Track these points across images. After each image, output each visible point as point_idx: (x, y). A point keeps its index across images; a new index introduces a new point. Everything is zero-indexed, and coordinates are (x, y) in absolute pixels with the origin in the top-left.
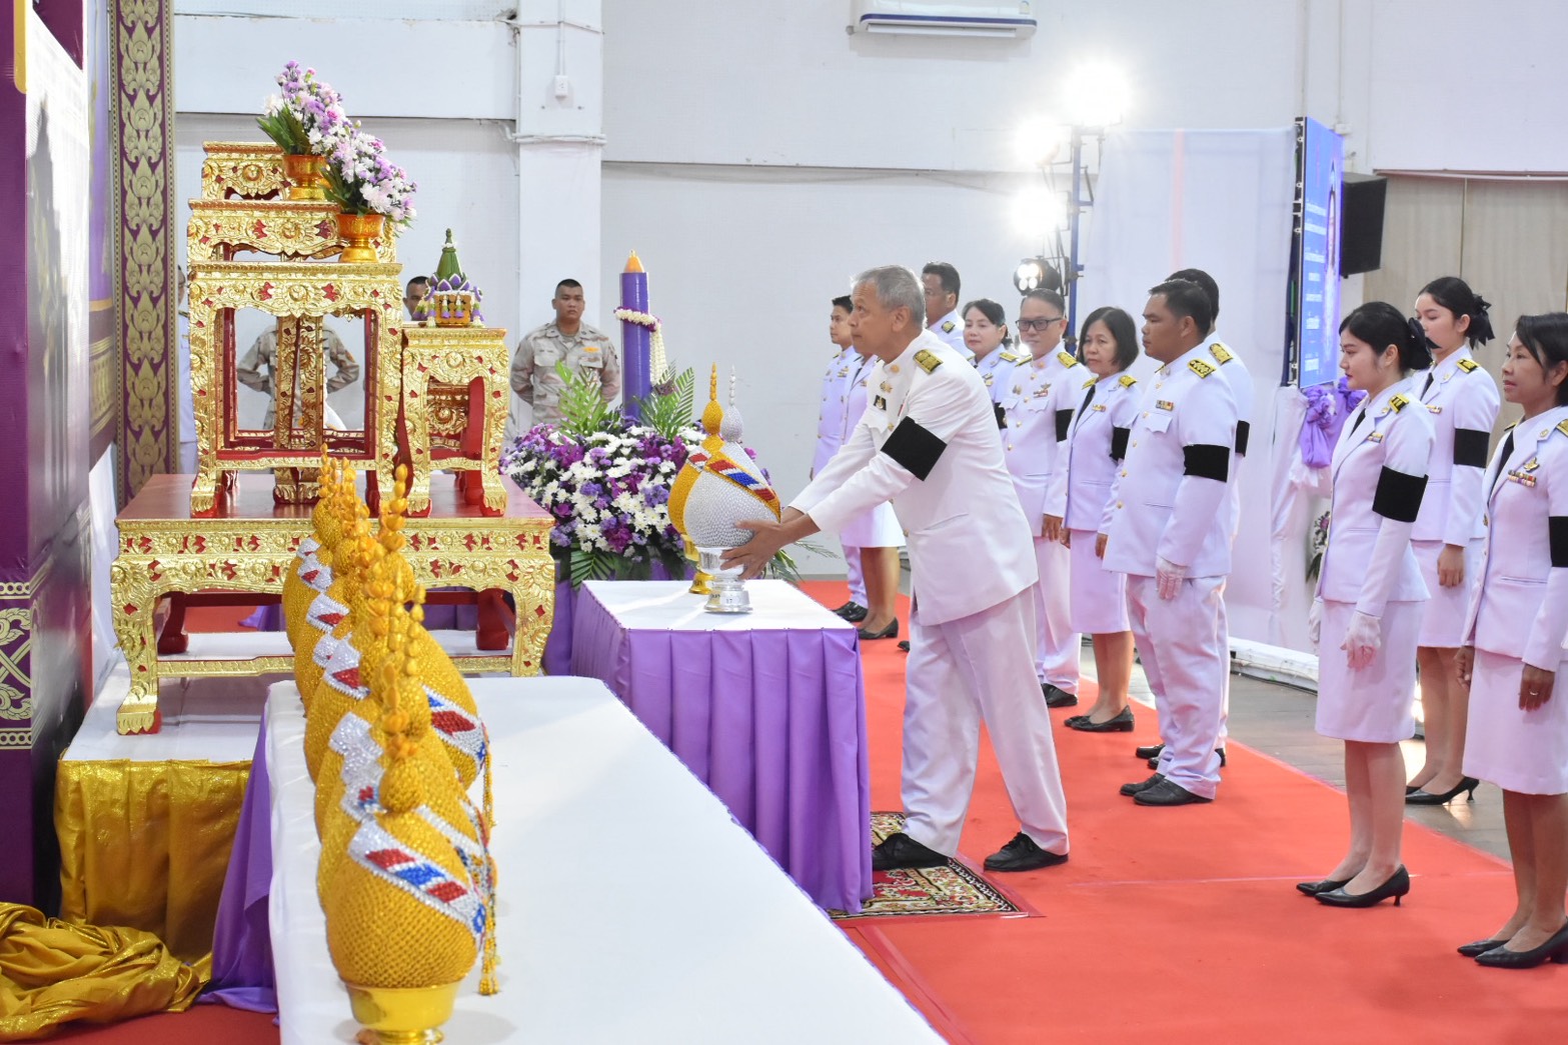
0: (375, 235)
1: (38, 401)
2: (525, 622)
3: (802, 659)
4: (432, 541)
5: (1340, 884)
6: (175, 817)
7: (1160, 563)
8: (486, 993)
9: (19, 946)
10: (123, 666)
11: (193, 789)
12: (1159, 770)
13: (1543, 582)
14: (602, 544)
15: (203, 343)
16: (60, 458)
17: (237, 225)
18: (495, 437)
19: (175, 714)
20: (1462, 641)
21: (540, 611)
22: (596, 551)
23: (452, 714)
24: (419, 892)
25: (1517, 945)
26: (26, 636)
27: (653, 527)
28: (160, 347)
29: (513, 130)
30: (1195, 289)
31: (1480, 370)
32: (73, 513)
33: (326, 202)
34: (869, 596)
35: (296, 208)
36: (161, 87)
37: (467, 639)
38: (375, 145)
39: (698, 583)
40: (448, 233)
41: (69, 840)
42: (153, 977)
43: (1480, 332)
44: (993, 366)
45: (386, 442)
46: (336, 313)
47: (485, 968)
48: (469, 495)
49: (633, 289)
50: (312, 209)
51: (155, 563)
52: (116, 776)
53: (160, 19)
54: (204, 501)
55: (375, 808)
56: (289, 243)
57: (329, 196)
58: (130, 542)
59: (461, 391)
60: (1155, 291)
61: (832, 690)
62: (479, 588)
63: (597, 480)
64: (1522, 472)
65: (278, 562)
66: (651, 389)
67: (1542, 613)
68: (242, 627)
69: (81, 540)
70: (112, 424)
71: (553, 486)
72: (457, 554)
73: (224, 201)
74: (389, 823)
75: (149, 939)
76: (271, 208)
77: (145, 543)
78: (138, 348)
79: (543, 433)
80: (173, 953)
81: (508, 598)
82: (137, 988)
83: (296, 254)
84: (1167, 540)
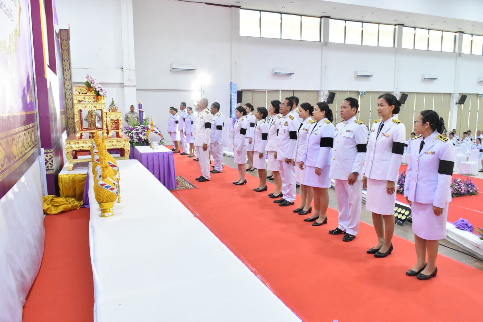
0: (102, 99)
1: (52, 124)
2: (126, 152)
3: (166, 156)
4: (112, 141)
5: (238, 182)
6: (76, 182)
7: (214, 141)
8: (119, 203)
9: (54, 201)
10: (68, 161)
11: (79, 177)
12: (215, 169)
13: (261, 142)
14: (137, 141)
15: (77, 115)
16: (56, 132)
17: (81, 98)
18: (121, 127)
19: (76, 167)
20: (252, 150)
21: (128, 151)
22: (137, 142)
23: (113, 165)
24: (108, 189)
25: (260, 189)
26: (52, 157)
27: (144, 139)
28: (72, 116)
29: (123, 84)
30: (217, 105)
31: (253, 115)
32: (59, 140)
33: (94, 94)
34: (176, 147)
35: (90, 95)
36: (70, 78)
37: (119, 155)
38: (101, 86)
39: (151, 146)
40: (113, 98)
41: (60, 185)
42: (74, 204)
43: (252, 110)
44: (191, 116)
45: (105, 128)
46: (97, 110)
47: (118, 199)
48: (118, 135)
49: (140, 106)
50: (92, 95)
51: (71, 146)
52: (67, 176)
53: (70, 69)
54: (78, 137)
55: (101, 178)
56: (89, 100)
57: (95, 93)
58: (67, 143)
59: (116, 121)
60: (212, 105)
61: (170, 160)
62: (120, 148)
63: (136, 133)
64: (258, 128)
65: (90, 145)
66: (143, 120)
67: (261, 146)
68: (87, 155)
69: (61, 143)
70: (66, 127)
71: (130, 134)
72: (116, 143)
73: (79, 94)
74: (103, 180)
75: (74, 199)
76: (86, 95)
77: (70, 143)
78: (69, 116)
79: (128, 126)
80: (77, 201)
81: (124, 149)
82: (72, 206)
83: (90, 102)
84: (215, 138)
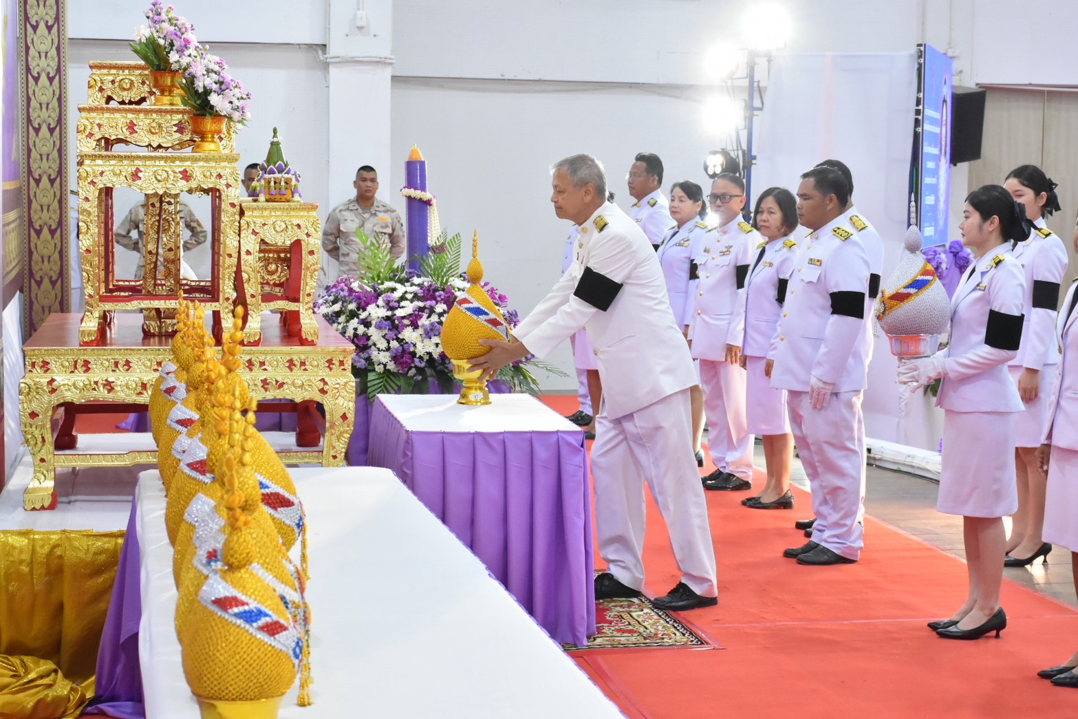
0: (219, 132)
2: (333, 425)
3: (543, 454)
4: (262, 364)
5: (955, 623)
6: (67, 573)
7: (813, 381)
8: (302, 705)
10: (29, 459)
11: (81, 551)
14: (391, 366)
15: (89, 214)
17: (115, 124)
18: (310, 285)
19: (67, 495)
20: (1041, 441)
21: (344, 417)
22: (387, 372)
23: (277, 495)
24: (252, 629)
27: (430, 354)
28: (56, 217)
29: (324, 53)
30: (835, 174)
31: (1054, 236)
33: (182, 107)
35: (159, 111)
36: (57, 19)
37: (289, 439)
38: (220, 64)
40: (275, 131)
42: (51, 694)
44: (691, 231)
45: (228, 289)
46: (190, 191)
47: (302, 686)
48: (291, 329)
49: (414, 173)
50: (172, 112)
51: (53, 380)
52: (23, 542)
54: (90, 334)
55: (219, 565)
56: (154, 138)
57: (185, 102)
58: (33, 365)
59: (284, 251)
60: (805, 176)
61: (565, 477)
62: (298, 400)
63: (388, 318)
65: (145, 380)
66: (429, 248)
70: (20, 275)
71: (354, 323)
72: (281, 374)
73: (105, 106)
74: (229, 576)
75: (48, 665)
76: (140, 111)
77: (45, 365)
78: (39, 218)
79: (347, 282)
80: (66, 676)
81: (320, 407)
82: (39, 702)
83: (160, 146)
84: (819, 364)
